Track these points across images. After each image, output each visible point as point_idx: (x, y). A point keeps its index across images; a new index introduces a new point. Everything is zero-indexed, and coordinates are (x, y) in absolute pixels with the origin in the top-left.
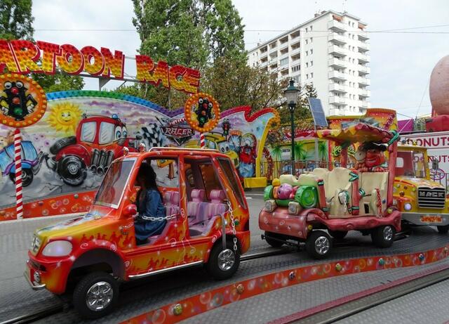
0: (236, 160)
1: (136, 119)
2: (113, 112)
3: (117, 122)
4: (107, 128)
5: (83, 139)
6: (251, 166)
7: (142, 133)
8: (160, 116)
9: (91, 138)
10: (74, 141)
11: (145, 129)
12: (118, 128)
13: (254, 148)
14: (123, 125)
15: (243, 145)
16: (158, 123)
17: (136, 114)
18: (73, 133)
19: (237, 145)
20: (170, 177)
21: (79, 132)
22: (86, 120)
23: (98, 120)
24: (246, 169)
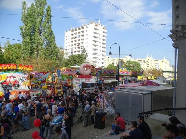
0: (41, 83)
1: (18, 76)
2: (13, 75)
3: (14, 77)
4: (12, 78)
5: (7, 81)
6: (44, 84)
7: (19, 79)
8: (24, 75)
9: (9, 80)
10: (5, 81)
11: (20, 78)
12: (14, 78)
13: (45, 80)
14: (15, 78)
15: (43, 79)
16: (23, 77)
17: (18, 75)
18: (5, 80)
19: (41, 80)
20: (25, 87)
21: (6, 80)
22: (8, 77)
23: (10, 77)
24: (43, 84)
